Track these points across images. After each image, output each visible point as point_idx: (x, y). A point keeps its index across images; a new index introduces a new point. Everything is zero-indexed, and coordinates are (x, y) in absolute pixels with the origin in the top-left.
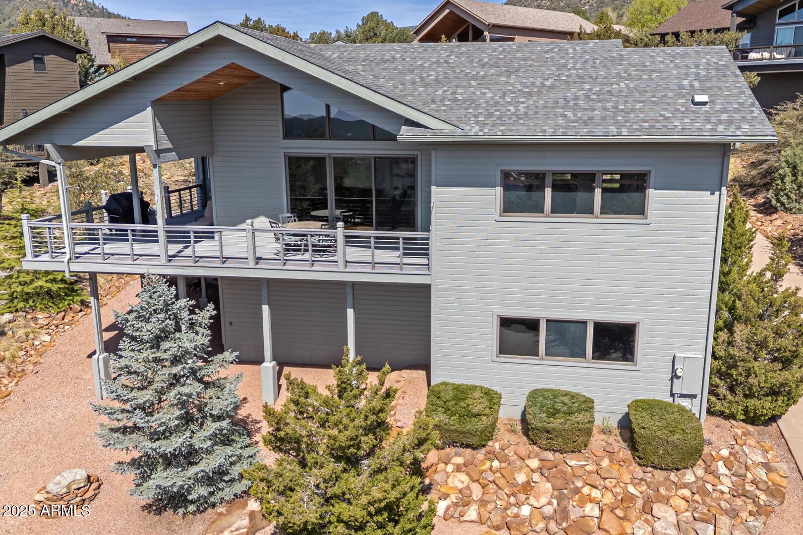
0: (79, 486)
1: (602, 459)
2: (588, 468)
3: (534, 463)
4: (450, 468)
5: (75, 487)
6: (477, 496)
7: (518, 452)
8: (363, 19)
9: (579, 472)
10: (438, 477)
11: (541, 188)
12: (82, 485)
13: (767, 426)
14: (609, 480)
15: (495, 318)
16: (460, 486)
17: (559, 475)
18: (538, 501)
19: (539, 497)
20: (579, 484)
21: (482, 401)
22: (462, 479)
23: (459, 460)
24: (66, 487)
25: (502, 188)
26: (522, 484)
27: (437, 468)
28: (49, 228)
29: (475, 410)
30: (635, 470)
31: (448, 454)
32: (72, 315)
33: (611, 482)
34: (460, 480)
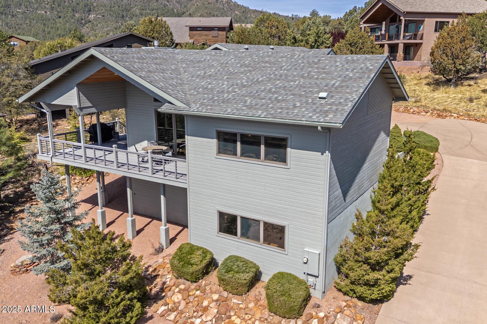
0: (28, 263)
1: (250, 303)
2: (241, 306)
3: (215, 297)
4: (177, 290)
5: (25, 263)
6: (181, 308)
7: (212, 289)
8: (366, 3)
9: (236, 307)
10: (169, 294)
11: (235, 142)
12: (29, 263)
13: (375, 305)
14: (248, 315)
15: (216, 212)
16: (176, 300)
17: (225, 306)
18: (206, 318)
19: (208, 316)
20: (232, 314)
21: (199, 257)
22: (179, 297)
23: (182, 287)
24: (21, 262)
25: (217, 140)
26: (205, 306)
27: (171, 289)
28: (46, 141)
29: (193, 262)
30: (265, 313)
31: (179, 282)
32: (93, 179)
33: (248, 317)
34: (178, 297)
